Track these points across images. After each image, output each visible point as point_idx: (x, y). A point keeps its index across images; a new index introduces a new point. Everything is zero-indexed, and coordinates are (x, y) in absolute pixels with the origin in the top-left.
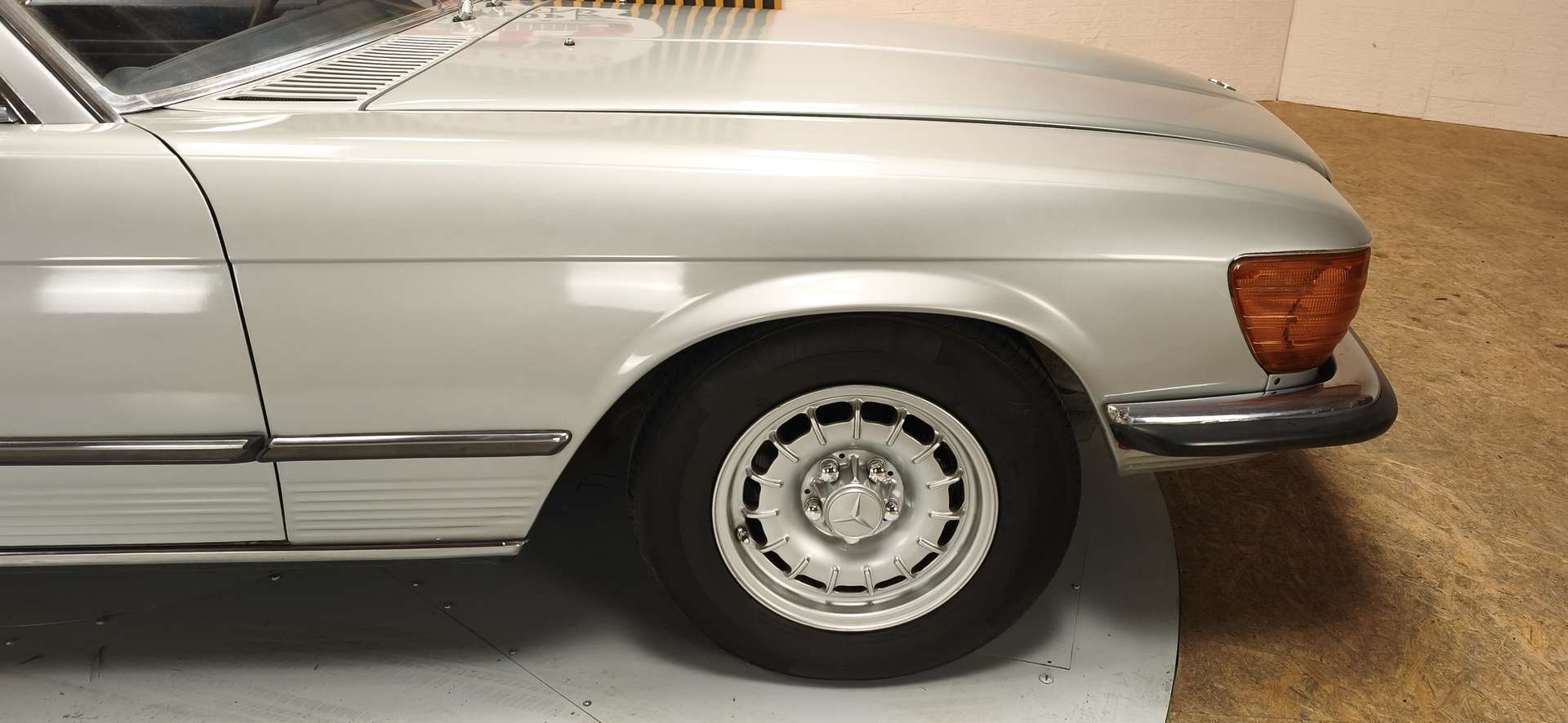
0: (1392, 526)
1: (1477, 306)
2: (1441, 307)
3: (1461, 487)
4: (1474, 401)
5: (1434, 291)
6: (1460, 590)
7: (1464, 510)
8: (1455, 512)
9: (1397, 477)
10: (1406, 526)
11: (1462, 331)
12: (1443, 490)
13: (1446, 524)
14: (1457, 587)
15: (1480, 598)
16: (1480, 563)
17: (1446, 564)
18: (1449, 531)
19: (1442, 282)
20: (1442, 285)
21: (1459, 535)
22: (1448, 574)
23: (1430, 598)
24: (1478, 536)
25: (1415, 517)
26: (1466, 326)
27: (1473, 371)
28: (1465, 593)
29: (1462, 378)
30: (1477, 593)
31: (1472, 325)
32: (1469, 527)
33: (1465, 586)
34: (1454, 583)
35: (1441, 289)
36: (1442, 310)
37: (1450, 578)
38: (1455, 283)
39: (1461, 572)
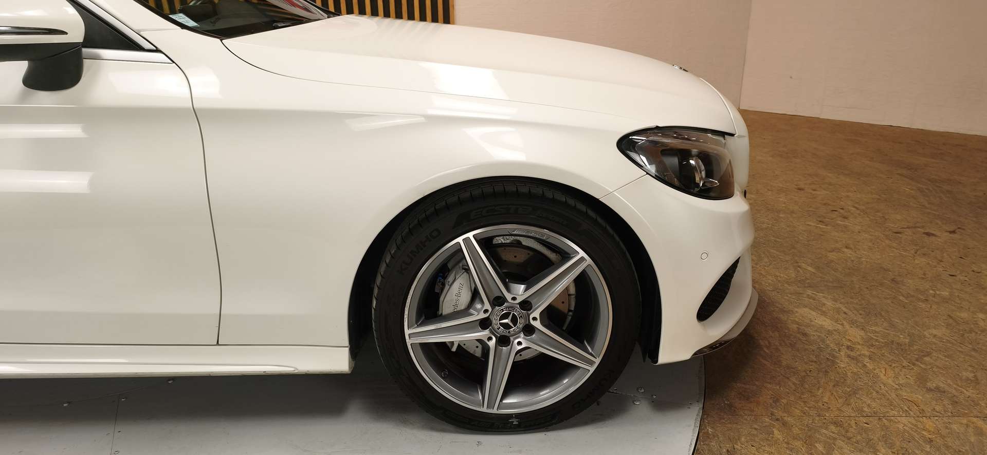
0: (813, 323)
1: (852, 214)
2: (834, 215)
3: (847, 303)
4: (853, 261)
5: (830, 207)
6: (849, 352)
7: (849, 314)
8: (845, 316)
9: (814, 300)
10: (820, 324)
11: (846, 227)
12: (838, 305)
13: (841, 321)
14: (847, 351)
15: (859, 355)
16: (859, 339)
17: (842, 340)
18: (842, 324)
19: (834, 202)
20: (834, 204)
21: (847, 327)
22: (842, 345)
23: (834, 356)
24: (857, 327)
25: (825, 318)
26: (847, 224)
27: (852, 246)
28: (852, 354)
29: (846, 250)
30: (858, 353)
31: (851, 223)
32: (852, 323)
33: (852, 351)
34: (846, 349)
35: (834, 206)
36: (834, 216)
37: (843, 347)
38: (841, 203)
39: (849, 344)
